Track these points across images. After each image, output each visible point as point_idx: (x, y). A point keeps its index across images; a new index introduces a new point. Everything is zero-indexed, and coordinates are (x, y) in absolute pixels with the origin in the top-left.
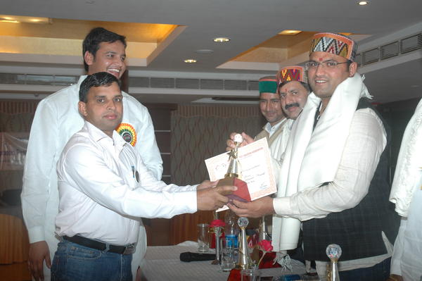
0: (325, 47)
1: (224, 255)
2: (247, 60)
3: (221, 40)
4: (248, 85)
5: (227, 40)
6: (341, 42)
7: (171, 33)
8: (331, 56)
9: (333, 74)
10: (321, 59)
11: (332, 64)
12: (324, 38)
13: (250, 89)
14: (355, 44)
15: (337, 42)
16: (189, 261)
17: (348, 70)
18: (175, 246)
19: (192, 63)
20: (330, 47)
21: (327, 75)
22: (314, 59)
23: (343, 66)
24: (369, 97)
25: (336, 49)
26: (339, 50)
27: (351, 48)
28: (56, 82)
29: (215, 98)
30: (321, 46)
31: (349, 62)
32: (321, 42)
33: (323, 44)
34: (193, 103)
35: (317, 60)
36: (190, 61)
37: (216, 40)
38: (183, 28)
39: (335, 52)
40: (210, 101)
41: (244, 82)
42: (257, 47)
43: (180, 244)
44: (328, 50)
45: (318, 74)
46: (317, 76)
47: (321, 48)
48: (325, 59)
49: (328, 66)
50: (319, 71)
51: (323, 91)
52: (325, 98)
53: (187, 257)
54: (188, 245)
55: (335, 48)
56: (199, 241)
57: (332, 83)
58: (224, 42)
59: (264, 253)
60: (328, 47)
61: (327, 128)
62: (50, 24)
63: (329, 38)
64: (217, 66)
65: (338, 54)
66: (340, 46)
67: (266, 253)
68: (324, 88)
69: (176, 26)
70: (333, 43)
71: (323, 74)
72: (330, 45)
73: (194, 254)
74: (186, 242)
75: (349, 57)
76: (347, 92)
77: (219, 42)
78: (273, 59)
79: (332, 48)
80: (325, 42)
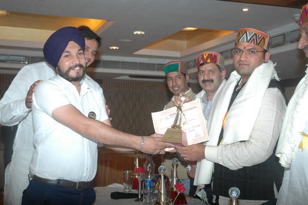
0: (249, 39)
1: (145, 194)
2: (156, 49)
3: (139, 33)
4: (156, 67)
5: (143, 33)
6: (260, 36)
7: (102, 26)
8: (251, 45)
9: (252, 59)
10: (245, 48)
11: (252, 52)
12: (248, 32)
13: (157, 70)
14: (270, 38)
15: (257, 36)
16: (117, 199)
17: (264, 57)
18: (105, 187)
19: (116, 49)
20: (252, 39)
21: (248, 60)
22: (239, 47)
23: (260, 54)
24: (278, 79)
25: (257, 41)
26: (258, 42)
27: (267, 41)
28: (10, 60)
29: (131, 76)
30: (245, 38)
31: (265, 51)
32: (245, 35)
33: (247, 36)
34: (114, 80)
35: (242, 48)
36: (114, 48)
37: (135, 33)
38: (111, 23)
39: (255, 43)
40: (127, 78)
41: (154, 65)
42: (165, 39)
43: (109, 186)
44: (250, 41)
45: (242, 59)
46: (241, 60)
47: (245, 40)
48: (247, 48)
49: (250, 54)
50: (243, 56)
51: (244, 71)
52: (245, 77)
53: (116, 196)
54: (115, 187)
55: (255, 40)
56: (124, 184)
57: (251, 66)
58: (141, 34)
59: (179, 193)
60: (251, 39)
61: (245, 100)
62: (7, 16)
63: (251, 32)
64: (134, 52)
65: (258, 44)
66: (259, 39)
67: (180, 193)
68: (245, 70)
69: (105, 21)
70: (255, 36)
71: (246, 59)
72: (252, 37)
73: (121, 193)
74: (114, 184)
75: (265, 47)
76: (262, 74)
77: (137, 34)
78: (175, 49)
79: (253, 40)
80: (248, 35)
